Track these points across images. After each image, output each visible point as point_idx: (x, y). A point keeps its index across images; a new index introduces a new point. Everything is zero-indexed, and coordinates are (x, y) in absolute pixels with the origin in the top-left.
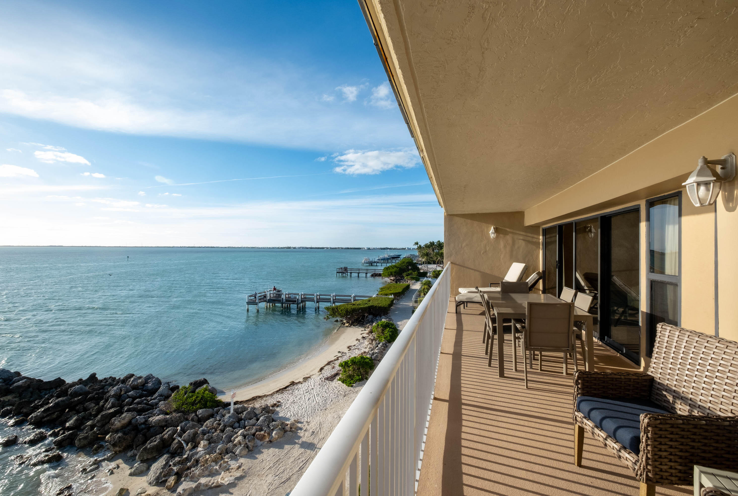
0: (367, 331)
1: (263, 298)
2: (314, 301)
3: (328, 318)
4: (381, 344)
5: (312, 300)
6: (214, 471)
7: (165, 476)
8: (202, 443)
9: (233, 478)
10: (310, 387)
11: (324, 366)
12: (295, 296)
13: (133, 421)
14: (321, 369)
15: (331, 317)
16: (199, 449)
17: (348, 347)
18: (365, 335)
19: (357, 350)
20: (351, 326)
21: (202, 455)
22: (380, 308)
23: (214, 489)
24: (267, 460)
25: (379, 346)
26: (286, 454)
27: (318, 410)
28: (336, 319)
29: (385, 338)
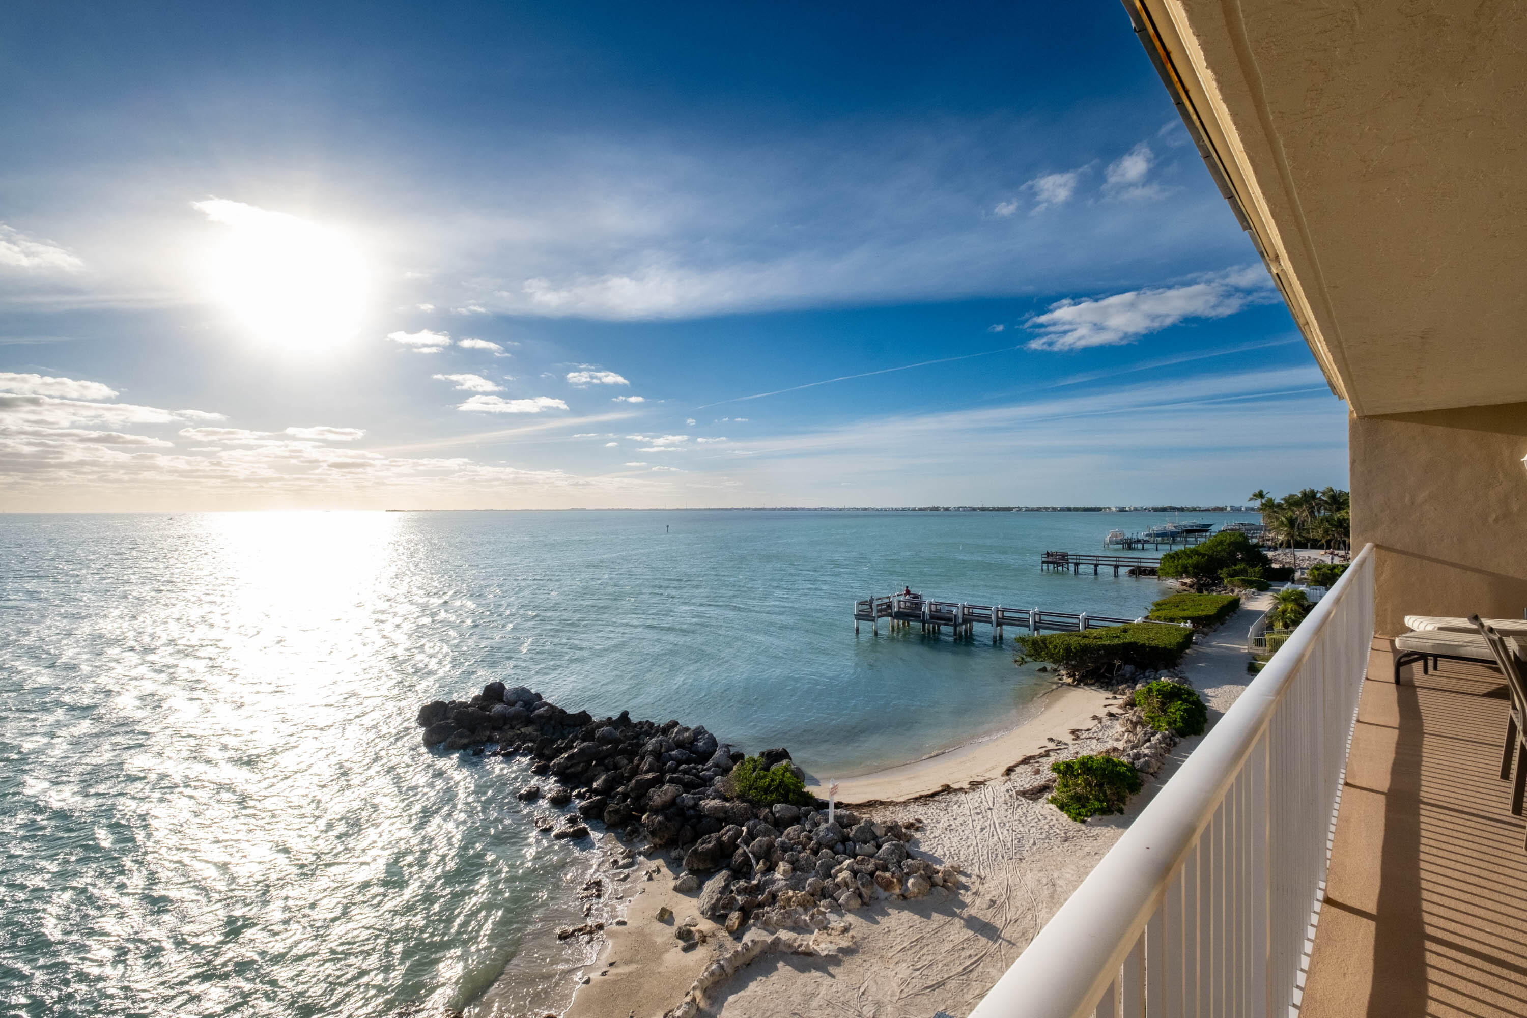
0: (1121, 702)
1: (886, 609)
2: (991, 622)
3: (1023, 662)
4: (1158, 736)
5: (986, 619)
6: (802, 924)
7: (724, 907)
8: (782, 866)
9: (833, 947)
10: (985, 803)
11: (1016, 766)
12: (950, 608)
13: (678, 800)
14: (1009, 771)
15: (1028, 659)
16: (777, 876)
17: (1073, 732)
18: (1114, 710)
19: (1095, 741)
20: (1078, 684)
21: (783, 887)
22: (1155, 649)
23: (802, 956)
24: (898, 932)
25: (1154, 740)
26: (936, 931)
27: (1003, 857)
28: (1038, 665)
29: (1169, 724)
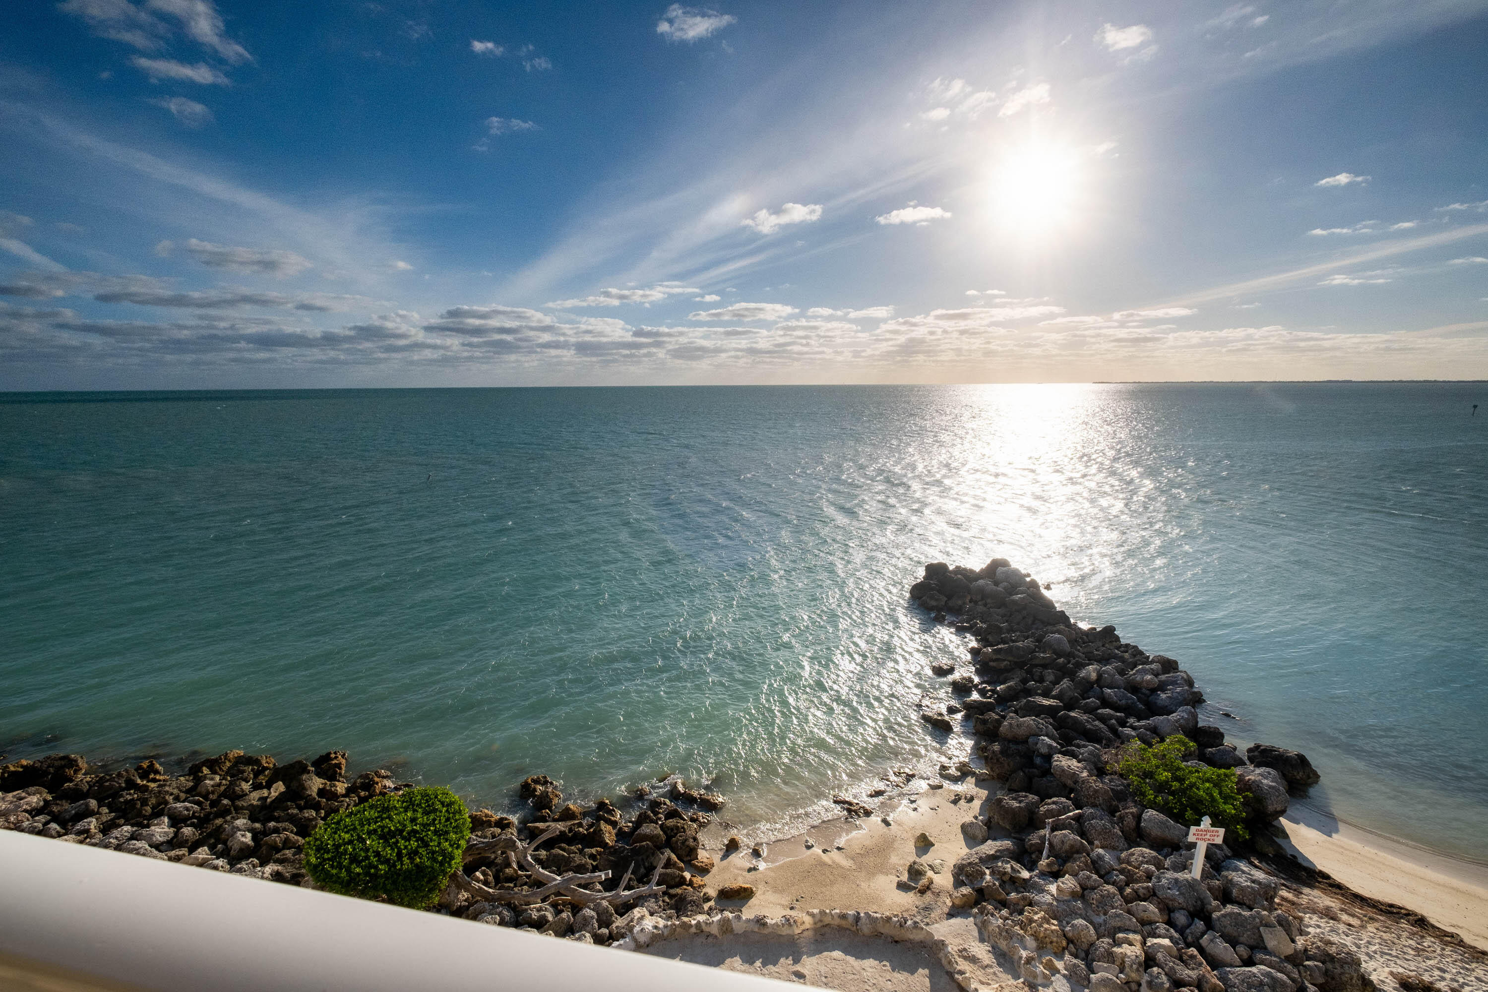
6: (1016, 957)
8: (1068, 882)
13: (1030, 740)
16: (1053, 888)
21: (1045, 903)
